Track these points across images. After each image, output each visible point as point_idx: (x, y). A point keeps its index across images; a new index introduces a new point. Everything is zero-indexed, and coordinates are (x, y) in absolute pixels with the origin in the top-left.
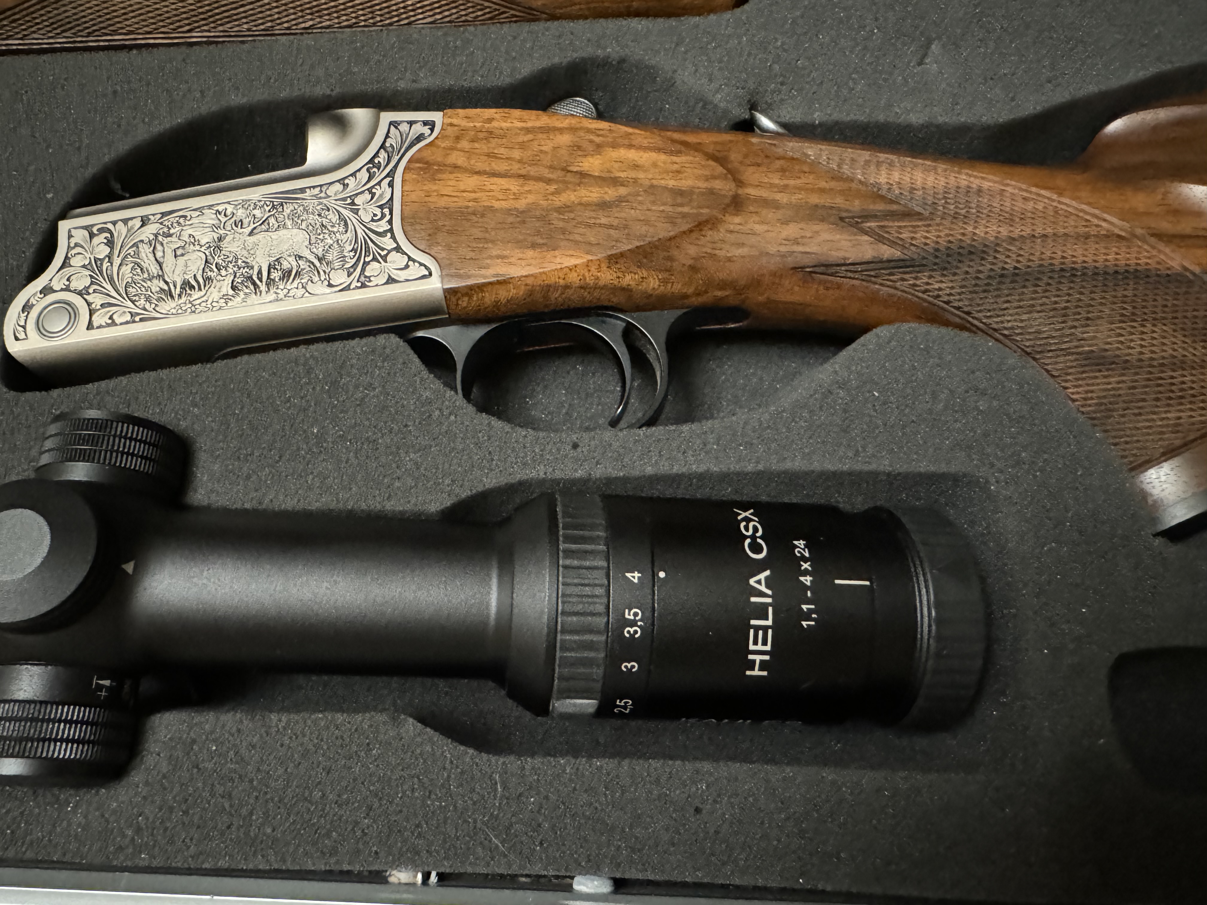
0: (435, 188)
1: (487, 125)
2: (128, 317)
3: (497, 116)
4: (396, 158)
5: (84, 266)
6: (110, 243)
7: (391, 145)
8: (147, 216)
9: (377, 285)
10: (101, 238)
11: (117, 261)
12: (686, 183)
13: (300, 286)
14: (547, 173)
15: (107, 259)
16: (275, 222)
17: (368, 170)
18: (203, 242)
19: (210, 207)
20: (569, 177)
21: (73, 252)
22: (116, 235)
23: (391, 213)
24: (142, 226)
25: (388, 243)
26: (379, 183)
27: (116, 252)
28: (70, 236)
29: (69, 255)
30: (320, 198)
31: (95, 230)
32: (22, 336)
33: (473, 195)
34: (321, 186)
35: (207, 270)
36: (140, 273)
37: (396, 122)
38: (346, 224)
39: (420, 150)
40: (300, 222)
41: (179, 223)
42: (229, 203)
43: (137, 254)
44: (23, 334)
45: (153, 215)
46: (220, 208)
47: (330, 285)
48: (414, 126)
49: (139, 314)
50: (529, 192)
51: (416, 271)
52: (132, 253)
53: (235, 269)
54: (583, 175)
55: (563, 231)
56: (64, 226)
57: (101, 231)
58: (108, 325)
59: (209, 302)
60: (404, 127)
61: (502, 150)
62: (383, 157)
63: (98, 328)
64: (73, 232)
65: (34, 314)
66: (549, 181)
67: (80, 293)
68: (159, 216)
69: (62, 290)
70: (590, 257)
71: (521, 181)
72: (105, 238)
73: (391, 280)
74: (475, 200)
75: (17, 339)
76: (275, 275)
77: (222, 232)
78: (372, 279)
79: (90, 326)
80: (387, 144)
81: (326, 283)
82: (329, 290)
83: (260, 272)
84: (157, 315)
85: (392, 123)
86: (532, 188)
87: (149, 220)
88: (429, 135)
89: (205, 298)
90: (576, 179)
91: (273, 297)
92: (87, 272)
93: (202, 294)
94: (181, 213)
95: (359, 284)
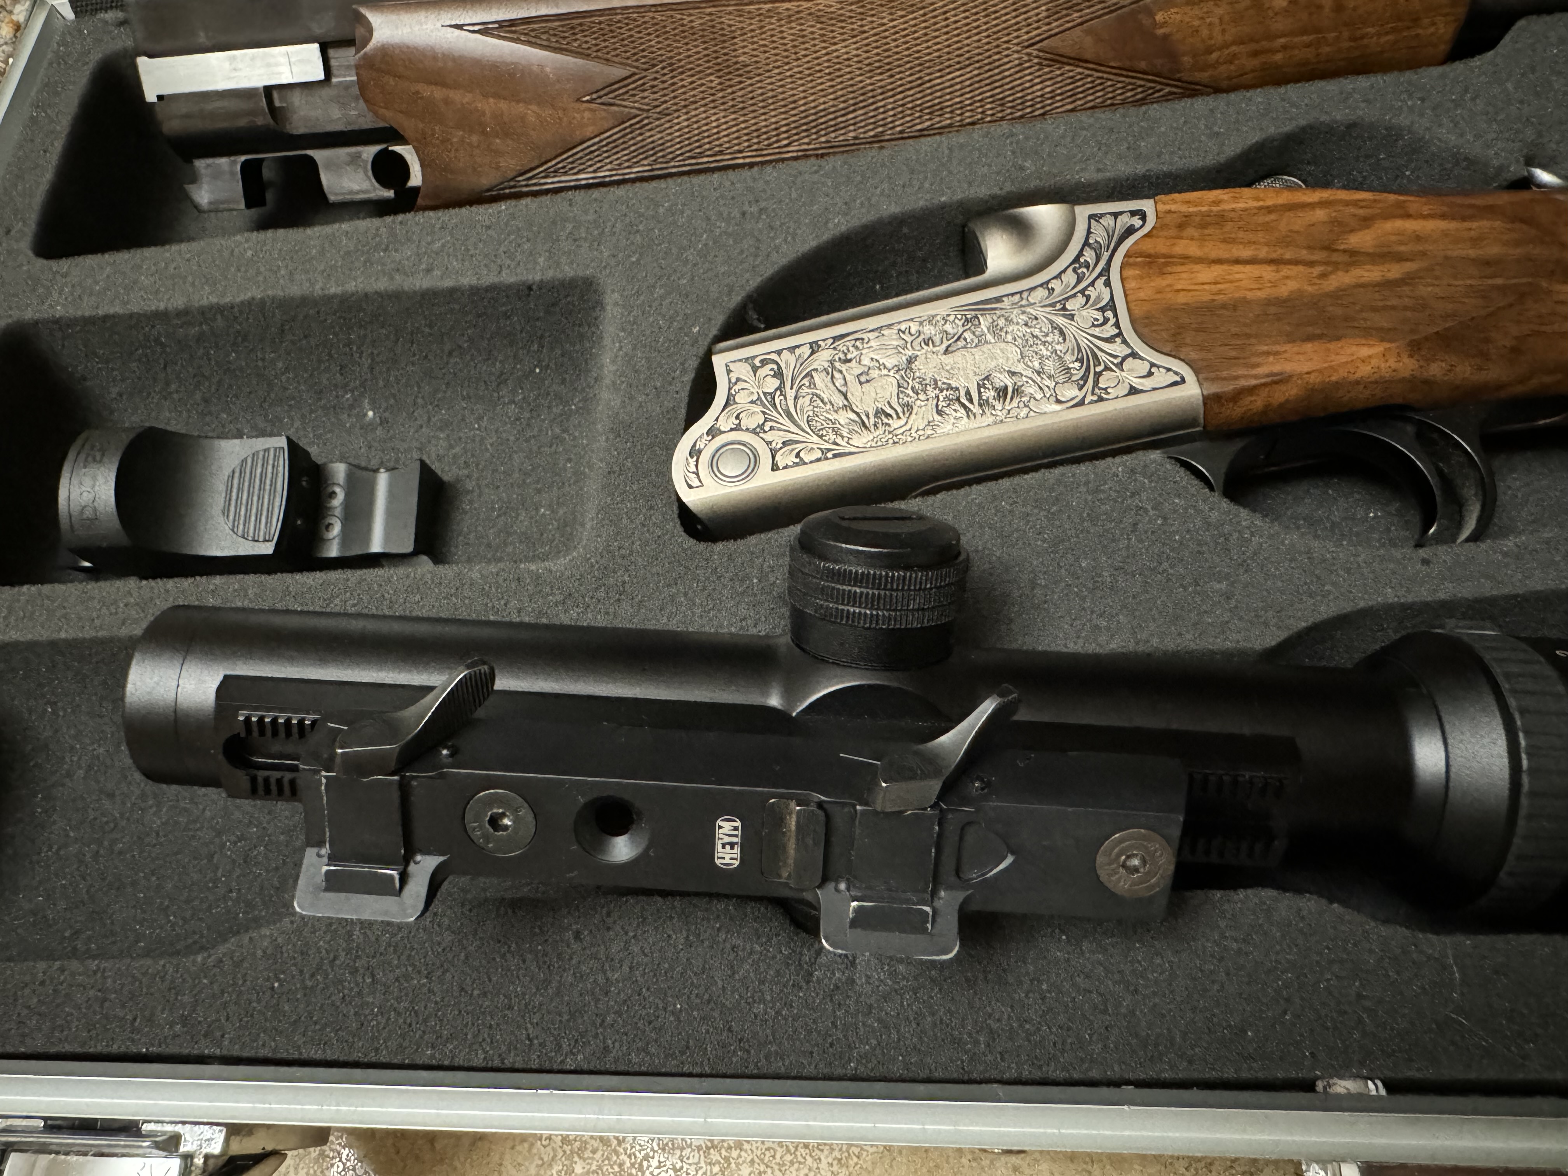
0: (1164, 283)
1: (1215, 209)
2: (819, 455)
3: (1226, 197)
4: (1106, 255)
5: (752, 402)
6: (779, 374)
7: (1096, 242)
8: (816, 342)
9: (1117, 398)
10: (766, 370)
11: (791, 394)
12: (1493, 250)
13: (1021, 405)
14: (1304, 254)
15: (778, 393)
16: (972, 336)
17: (1075, 270)
18: (889, 366)
19: (889, 326)
20: (1335, 257)
21: (736, 387)
22: (783, 366)
23: (1116, 315)
24: (813, 353)
25: (1118, 349)
26: (1092, 284)
27: (788, 385)
28: (729, 371)
29: (733, 392)
30: (1022, 306)
31: (757, 362)
32: (695, 482)
33: (1217, 287)
34: (1021, 293)
35: (901, 396)
36: (821, 405)
37: (1096, 215)
38: (1062, 333)
39: (1136, 243)
40: (1003, 334)
41: (857, 348)
42: (912, 320)
43: (812, 385)
44: (697, 481)
45: (824, 340)
46: (903, 327)
47: (1058, 401)
48: (1120, 218)
49: (829, 450)
50: (1288, 277)
51: (1161, 378)
52: (807, 384)
53: (937, 392)
54: (1353, 253)
55: (1346, 319)
56: (719, 362)
57: (764, 362)
58: (797, 464)
59: (913, 431)
60: (1108, 221)
61: (1241, 234)
62: (1089, 256)
63: (784, 468)
64: (732, 367)
65: (705, 457)
66: (1311, 264)
67: (754, 432)
68: (831, 341)
69: (732, 430)
70: (1388, 345)
71: (1275, 266)
72: (772, 370)
73: (1133, 391)
74: (1219, 292)
75: (690, 487)
76: (989, 394)
77: (910, 353)
78: (1109, 390)
79: (775, 467)
80: (1091, 241)
81: (1053, 399)
82: (1058, 407)
83: (968, 393)
84: (853, 450)
85: (1091, 217)
86: (1289, 273)
87: (819, 346)
88: (1142, 227)
89: (908, 427)
90: (1345, 258)
91: (991, 419)
92: (758, 409)
93: (902, 422)
94: (856, 336)
95: (1095, 398)
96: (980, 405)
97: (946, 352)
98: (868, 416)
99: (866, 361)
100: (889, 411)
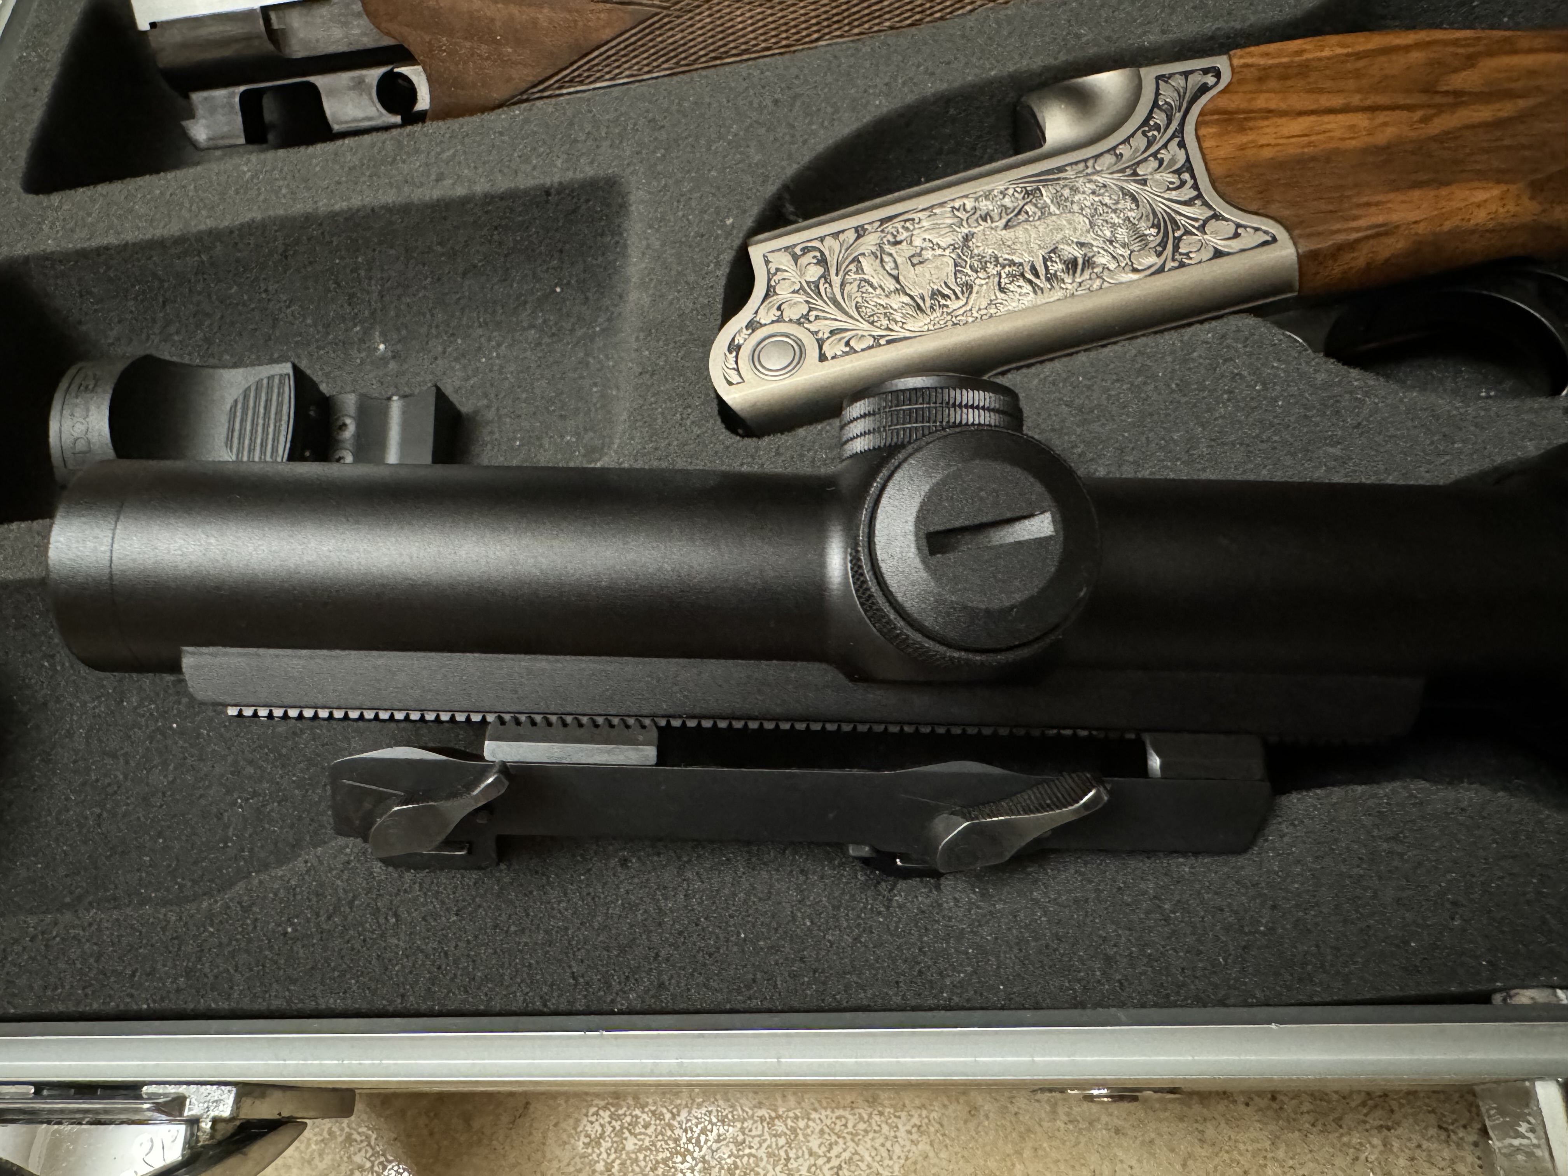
0: (1246, 139)
1: (1297, 59)
2: (871, 342)
3: (1308, 46)
4: (1178, 116)
5: (793, 292)
6: (822, 261)
7: (1167, 103)
8: (862, 226)
9: (1201, 262)
10: (808, 258)
11: (836, 281)
13: (1093, 276)
14: (1402, 100)
15: (823, 281)
16: (1034, 209)
17: (1144, 134)
18: (943, 244)
19: (942, 204)
20: (1438, 99)
21: (776, 278)
22: (827, 253)
23: (1193, 176)
24: (859, 237)
25: (1197, 212)
26: (1165, 146)
27: (833, 271)
28: (767, 262)
29: (773, 283)
30: (1088, 174)
31: (798, 251)
32: (735, 378)
33: (1306, 139)
34: (1085, 161)
35: (959, 275)
36: (871, 290)
37: (1163, 76)
38: (1134, 199)
39: (1211, 101)
40: (1068, 204)
41: (907, 229)
42: (966, 196)
43: (860, 269)
44: (737, 377)
45: (870, 223)
46: (957, 205)
47: (1135, 270)
48: (1190, 77)
49: (882, 336)
50: (1385, 124)
51: (1248, 239)
52: (854, 269)
53: (999, 268)
54: (1457, 94)
56: (756, 253)
57: (806, 250)
58: (846, 354)
59: (974, 311)
60: (1179, 82)
61: (1329, 83)
62: (1159, 118)
63: (833, 358)
64: (771, 257)
65: (745, 353)
66: (1410, 108)
67: (799, 322)
68: (878, 223)
69: (773, 322)
70: (1504, 187)
71: (1368, 115)
72: (814, 257)
73: (1219, 254)
74: (1309, 144)
75: (730, 383)
76: (1057, 267)
77: (965, 230)
78: (1191, 255)
79: (822, 358)
80: (1160, 103)
81: (1127, 269)
82: (1135, 276)
83: (1033, 268)
84: (908, 334)
85: (1158, 78)
86: (1387, 119)
87: (865, 230)
88: (1217, 83)
89: (968, 308)
90: (1450, 99)
91: (1059, 294)
92: (801, 298)
93: (961, 303)
94: (906, 217)
95: (1176, 264)
96: (1048, 279)
97: (1006, 227)
98: (923, 298)
99: (918, 242)
100: (946, 291)
